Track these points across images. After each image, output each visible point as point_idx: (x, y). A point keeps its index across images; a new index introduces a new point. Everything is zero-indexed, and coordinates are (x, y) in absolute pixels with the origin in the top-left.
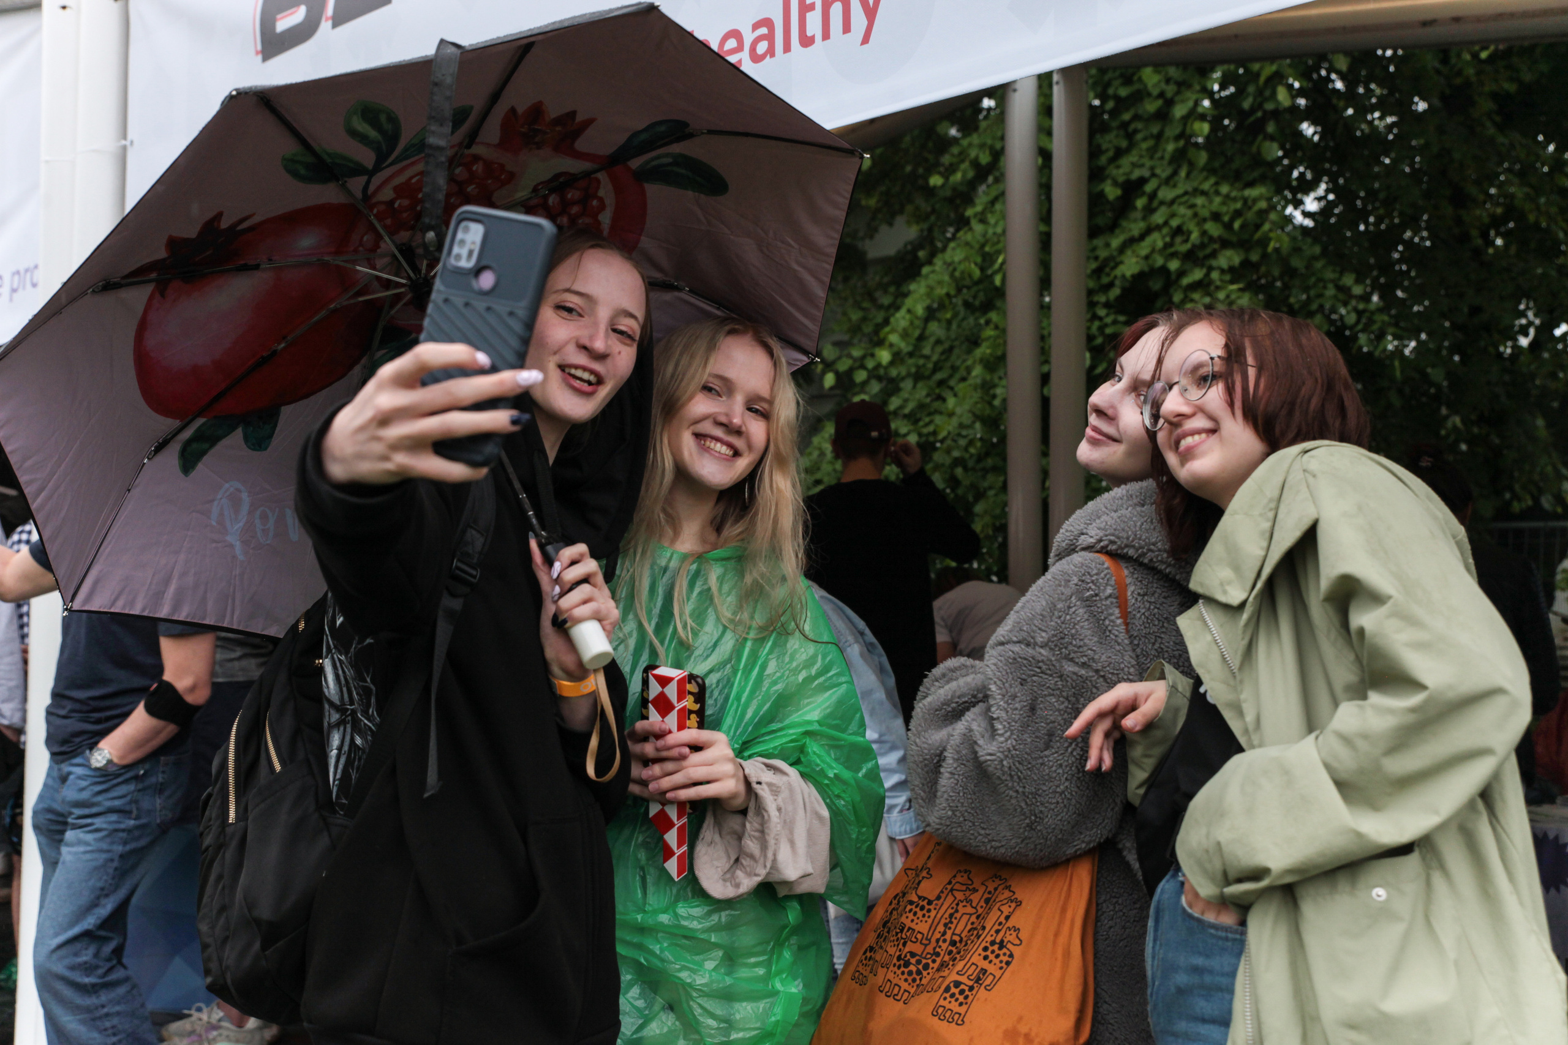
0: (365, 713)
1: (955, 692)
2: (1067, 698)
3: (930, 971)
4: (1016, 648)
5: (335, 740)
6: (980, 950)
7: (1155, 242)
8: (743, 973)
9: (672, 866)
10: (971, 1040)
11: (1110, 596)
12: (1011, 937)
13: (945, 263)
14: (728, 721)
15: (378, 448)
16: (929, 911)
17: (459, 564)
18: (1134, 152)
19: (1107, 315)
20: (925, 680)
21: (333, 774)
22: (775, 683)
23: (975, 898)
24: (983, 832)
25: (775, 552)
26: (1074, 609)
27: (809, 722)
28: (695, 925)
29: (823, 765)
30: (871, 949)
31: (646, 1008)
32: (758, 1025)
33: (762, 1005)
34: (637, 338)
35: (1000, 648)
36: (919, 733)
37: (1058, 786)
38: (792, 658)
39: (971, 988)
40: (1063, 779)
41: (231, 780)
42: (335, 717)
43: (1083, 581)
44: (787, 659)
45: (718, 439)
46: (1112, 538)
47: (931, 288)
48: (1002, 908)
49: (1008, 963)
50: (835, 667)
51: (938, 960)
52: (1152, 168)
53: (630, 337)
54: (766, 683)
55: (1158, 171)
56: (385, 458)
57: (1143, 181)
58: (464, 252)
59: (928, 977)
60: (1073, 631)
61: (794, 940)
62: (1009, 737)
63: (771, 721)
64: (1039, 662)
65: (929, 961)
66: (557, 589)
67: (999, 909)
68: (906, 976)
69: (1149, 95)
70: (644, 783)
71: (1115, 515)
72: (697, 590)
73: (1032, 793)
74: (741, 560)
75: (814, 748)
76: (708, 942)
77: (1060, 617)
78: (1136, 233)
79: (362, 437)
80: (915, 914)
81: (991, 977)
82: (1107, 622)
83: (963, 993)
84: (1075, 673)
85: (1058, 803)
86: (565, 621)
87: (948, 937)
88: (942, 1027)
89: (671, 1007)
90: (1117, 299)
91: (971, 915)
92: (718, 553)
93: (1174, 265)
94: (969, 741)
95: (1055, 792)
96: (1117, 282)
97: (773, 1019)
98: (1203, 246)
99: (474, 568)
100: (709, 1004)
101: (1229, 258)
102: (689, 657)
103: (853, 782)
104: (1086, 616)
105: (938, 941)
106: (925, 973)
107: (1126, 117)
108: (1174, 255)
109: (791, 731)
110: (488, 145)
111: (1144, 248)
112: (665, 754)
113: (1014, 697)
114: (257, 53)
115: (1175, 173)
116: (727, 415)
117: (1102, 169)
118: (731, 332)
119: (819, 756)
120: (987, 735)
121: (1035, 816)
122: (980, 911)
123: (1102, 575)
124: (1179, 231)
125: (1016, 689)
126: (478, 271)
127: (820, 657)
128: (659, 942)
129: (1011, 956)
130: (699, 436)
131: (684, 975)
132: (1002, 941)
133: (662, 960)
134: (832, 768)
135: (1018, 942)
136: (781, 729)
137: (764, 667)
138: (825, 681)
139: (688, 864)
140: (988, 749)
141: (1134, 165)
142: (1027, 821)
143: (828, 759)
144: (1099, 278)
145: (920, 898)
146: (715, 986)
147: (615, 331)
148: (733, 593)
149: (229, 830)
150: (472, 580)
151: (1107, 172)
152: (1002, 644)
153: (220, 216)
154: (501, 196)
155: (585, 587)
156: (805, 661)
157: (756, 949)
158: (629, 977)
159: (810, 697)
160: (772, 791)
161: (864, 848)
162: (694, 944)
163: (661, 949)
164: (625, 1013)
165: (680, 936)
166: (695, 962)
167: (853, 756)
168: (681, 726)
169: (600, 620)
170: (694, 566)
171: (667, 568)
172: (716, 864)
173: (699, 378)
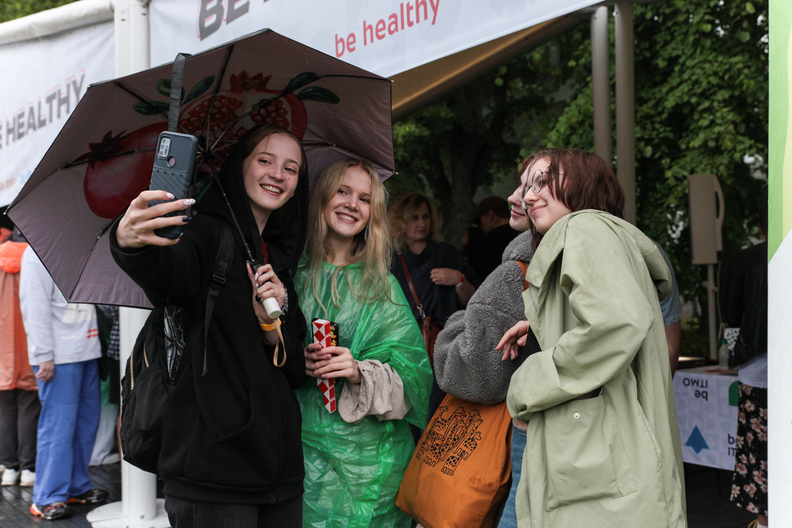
0: (179, 341)
1: (456, 326)
2: (499, 328)
3: (444, 452)
4: (477, 305)
5: (170, 353)
6: (464, 443)
7: (683, 88)
8: (366, 454)
10: (456, 482)
11: (519, 280)
12: (477, 436)
13: (576, 106)
14: (355, 341)
15: (133, 233)
16: (445, 425)
17: (216, 276)
18: (674, 42)
21: (170, 368)
22: (377, 324)
23: (465, 419)
24: (463, 389)
26: (502, 287)
27: (393, 342)
28: (341, 433)
29: (399, 361)
30: (424, 443)
31: (322, 469)
32: (372, 476)
33: (373, 468)
34: (298, 171)
35: (471, 305)
36: (439, 345)
38: (385, 312)
39: (458, 459)
40: (497, 364)
41: (132, 372)
42: (169, 343)
43: (507, 274)
44: (383, 313)
45: (346, 214)
46: (522, 254)
47: (569, 119)
48: (475, 424)
49: (474, 448)
50: (406, 317)
51: (448, 447)
52: (683, 50)
53: (294, 172)
54: (373, 324)
55: (686, 51)
56: (136, 238)
57: (678, 57)
58: (164, 151)
59: (443, 455)
60: (502, 297)
62: (472, 346)
63: (376, 341)
64: (487, 311)
65: (444, 448)
66: (257, 285)
67: (474, 424)
68: (434, 454)
69: (681, 12)
70: (313, 370)
71: (524, 243)
72: (342, 282)
73: (483, 371)
74: (362, 268)
75: (395, 353)
76: (347, 440)
77: (496, 291)
78: (675, 84)
79: (127, 229)
80: (439, 427)
81: (467, 454)
82: (517, 292)
83: (454, 461)
85: (495, 375)
86: (260, 298)
87: (452, 437)
88: (445, 476)
89: (335, 469)
90: (667, 119)
91: (463, 427)
92: (353, 265)
93: (694, 100)
94: (457, 348)
95: (493, 370)
96: (666, 111)
97: (378, 474)
98: (709, 89)
99: (224, 278)
100: (349, 467)
101: (723, 95)
102: (338, 312)
103: (414, 368)
104: (508, 290)
105: (448, 439)
106: (442, 453)
107: (670, 24)
108: (694, 94)
109: (384, 346)
110: (227, 91)
111: (678, 93)
112: (321, 357)
113: (475, 327)
114: (198, 37)
115: (695, 51)
116: (349, 203)
117: (657, 52)
118: (351, 165)
119: (398, 357)
120: (464, 345)
121: (485, 381)
122: (467, 425)
123: (516, 271)
124: (697, 82)
125: (477, 324)
126: (169, 159)
127: (399, 312)
128: (326, 440)
129: (476, 445)
130: (338, 214)
131: (337, 455)
133: (327, 448)
134: (404, 362)
135: (480, 438)
136: (381, 345)
137: (372, 317)
138: (401, 323)
139: (335, 405)
140: (465, 351)
141: (674, 49)
142: (482, 383)
143: (402, 358)
144: (657, 108)
145: (442, 420)
146: (350, 459)
147: (287, 169)
148: (359, 283)
149: (131, 393)
150: (222, 282)
151: (659, 54)
152: (472, 304)
153: (110, 133)
154: (239, 112)
155: (269, 283)
156: (392, 314)
157: (371, 443)
158: (315, 455)
159: (394, 330)
160: (370, 374)
161: (423, 398)
162: (342, 441)
163: (327, 443)
164: (312, 471)
165: (334, 438)
166: (342, 449)
167: (416, 357)
168: (328, 345)
169: (275, 297)
170: (341, 272)
171: (329, 274)
172: (349, 407)
173: (337, 186)
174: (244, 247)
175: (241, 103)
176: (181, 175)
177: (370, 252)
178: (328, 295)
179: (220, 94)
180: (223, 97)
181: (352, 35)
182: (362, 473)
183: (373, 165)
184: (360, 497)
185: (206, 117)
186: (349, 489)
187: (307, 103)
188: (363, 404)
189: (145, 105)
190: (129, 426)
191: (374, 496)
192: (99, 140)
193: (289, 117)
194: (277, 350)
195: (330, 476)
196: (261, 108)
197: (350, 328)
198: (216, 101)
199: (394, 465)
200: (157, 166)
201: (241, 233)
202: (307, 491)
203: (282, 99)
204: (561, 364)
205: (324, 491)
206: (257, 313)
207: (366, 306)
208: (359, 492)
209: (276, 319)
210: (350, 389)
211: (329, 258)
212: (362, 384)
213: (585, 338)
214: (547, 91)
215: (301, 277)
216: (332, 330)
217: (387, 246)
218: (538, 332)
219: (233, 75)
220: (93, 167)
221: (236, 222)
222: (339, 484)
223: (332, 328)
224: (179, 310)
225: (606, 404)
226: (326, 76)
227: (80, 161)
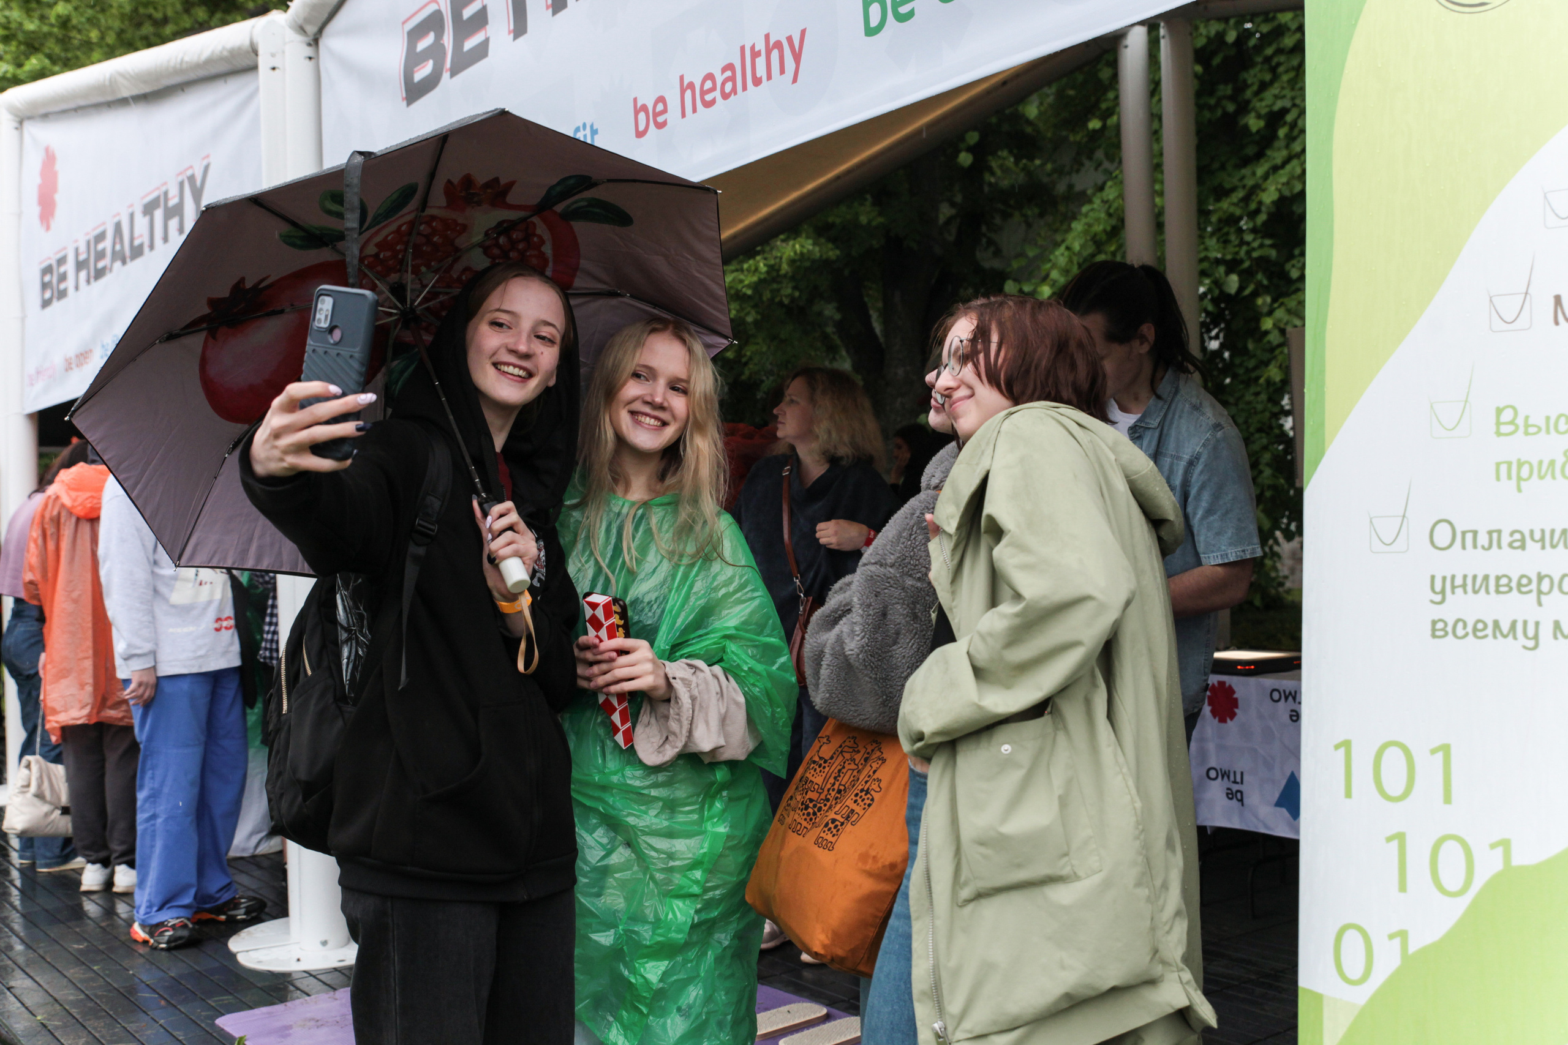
0: (361, 632)
1: (841, 601)
3: (821, 812)
4: (873, 568)
5: (345, 652)
6: (853, 796)
7: (1293, 168)
8: (681, 818)
9: (619, 738)
10: (836, 861)
12: (874, 786)
13: (1103, 201)
14: (662, 631)
15: (276, 453)
16: (825, 768)
17: (421, 522)
18: (1276, 85)
19: (1254, 240)
20: (830, 593)
21: (346, 676)
22: (700, 598)
23: (857, 757)
25: (695, 500)
27: (728, 628)
28: (637, 783)
29: (738, 661)
30: (791, 798)
31: (608, 844)
32: (690, 856)
33: (692, 842)
34: (558, 341)
35: (865, 568)
36: (813, 634)
37: (902, 673)
38: (715, 578)
39: (841, 824)
41: (284, 683)
42: (344, 635)
44: (710, 579)
45: (647, 415)
47: (1090, 225)
49: (869, 805)
50: (749, 585)
51: (827, 804)
53: (552, 341)
54: (692, 599)
56: (282, 460)
58: (323, 317)
59: (820, 817)
60: (912, 553)
61: (725, 793)
62: (864, 637)
63: (699, 628)
64: (889, 578)
65: (822, 805)
66: (490, 536)
67: (871, 766)
68: (805, 816)
69: (1289, 29)
70: (589, 679)
72: (641, 529)
73: (883, 679)
74: (675, 504)
75: (732, 647)
76: (648, 796)
77: (903, 543)
78: (1279, 161)
79: (268, 446)
80: (815, 770)
81: (856, 815)
83: (835, 827)
84: (912, 586)
86: (494, 559)
87: (836, 787)
88: (820, 852)
89: (628, 844)
90: (1264, 223)
91: (853, 770)
92: (659, 500)
94: (840, 641)
96: (1263, 209)
97: (702, 851)
99: (434, 525)
100: (653, 841)
102: (634, 581)
103: (764, 674)
105: (828, 790)
106: (817, 814)
107: (1269, 51)
109: (712, 636)
110: (439, 207)
112: (599, 657)
113: (869, 606)
114: (403, 99)
116: (652, 395)
117: (1248, 102)
118: (654, 331)
119: (736, 655)
120: (851, 636)
121: (886, 695)
122: (860, 767)
125: (871, 599)
126: (331, 330)
127: (737, 577)
128: (612, 795)
129: (872, 799)
130: (633, 413)
131: (631, 820)
132: (868, 789)
133: (615, 809)
134: (746, 663)
135: (879, 789)
136: (707, 634)
137: (691, 587)
138: (742, 596)
140: (851, 646)
141: (1276, 97)
142: (881, 700)
143: (744, 656)
144: (1247, 205)
145: (820, 758)
146: (655, 827)
147: (537, 337)
148: (671, 530)
149: (283, 718)
150: (431, 533)
151: (1251, 105)
152: (864, 565)
153: (242, 280)
154: (461, 242)
155: (509, 533)
156: (726, 581)
157: (689, 800)
158: (594, 821)
159: (729, 609)
160: (685, 684)
161: (781, 723)
162: (639, 797)
163: (614, 800)
164: (590, 847)
165: (627, 792)
166: (640, 811)
167: (768, 653)
168: (611, 635)
169: (521, 557)
170: (640, 512)
171: (619, 514)
172: (653, 740)
173: (630, 367)
174: (469, 472)
175: (464, 228)
176: (351, 357)
177: (688, 477)
178: (618, 550)
179: (429, 212)
180: (433, 218)
181: (661, 99)
182: (674, 850)
183: (692, 328)
184: (671, 890)
185: (406, 250)
186: (652, 878)
187: (578, 226)
188: (674, 734)
189: (302, 234)
190: (280, 774)
191: (696, 889)
192: (223, 291)
193: (548, 249)
194: (523, 646)
195: (621, 855)
196: (499, 234)
197: (655, 607)
198: (421, 224)
199: (728, 837)
200: (312, 343)
201: (464, 448)
202: (582, 880)
203: (535, 220)
204: (980, 664)
205: (611, 881)
206: (490, 583)
207: (682, 569)
208: (669, 882)
209: (522, 593)
210: (653, 710)
211: (620, 490)
212: (672, 702)
213: (1017, 621)
214: (1060, 171)
215: (572, 520)
216: (616, 612)
217: (718, 467)
218: (951, 609)
219: (449, 182)
220: (214, 338)
221: (456, 431)
222: (636, 868)
223: (616, 608)
224: (360, 580)
225: (1056, 729)
226: (609, 181)
227: (191, 328)
